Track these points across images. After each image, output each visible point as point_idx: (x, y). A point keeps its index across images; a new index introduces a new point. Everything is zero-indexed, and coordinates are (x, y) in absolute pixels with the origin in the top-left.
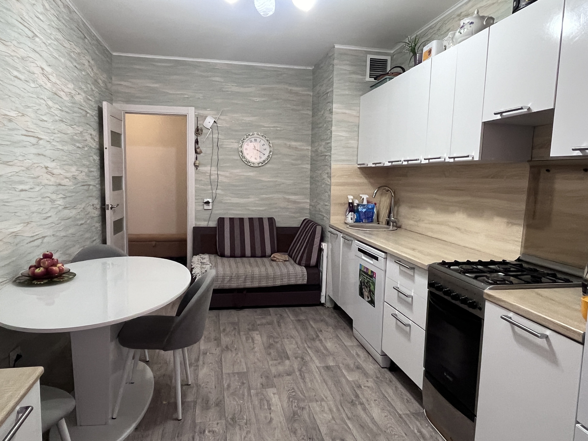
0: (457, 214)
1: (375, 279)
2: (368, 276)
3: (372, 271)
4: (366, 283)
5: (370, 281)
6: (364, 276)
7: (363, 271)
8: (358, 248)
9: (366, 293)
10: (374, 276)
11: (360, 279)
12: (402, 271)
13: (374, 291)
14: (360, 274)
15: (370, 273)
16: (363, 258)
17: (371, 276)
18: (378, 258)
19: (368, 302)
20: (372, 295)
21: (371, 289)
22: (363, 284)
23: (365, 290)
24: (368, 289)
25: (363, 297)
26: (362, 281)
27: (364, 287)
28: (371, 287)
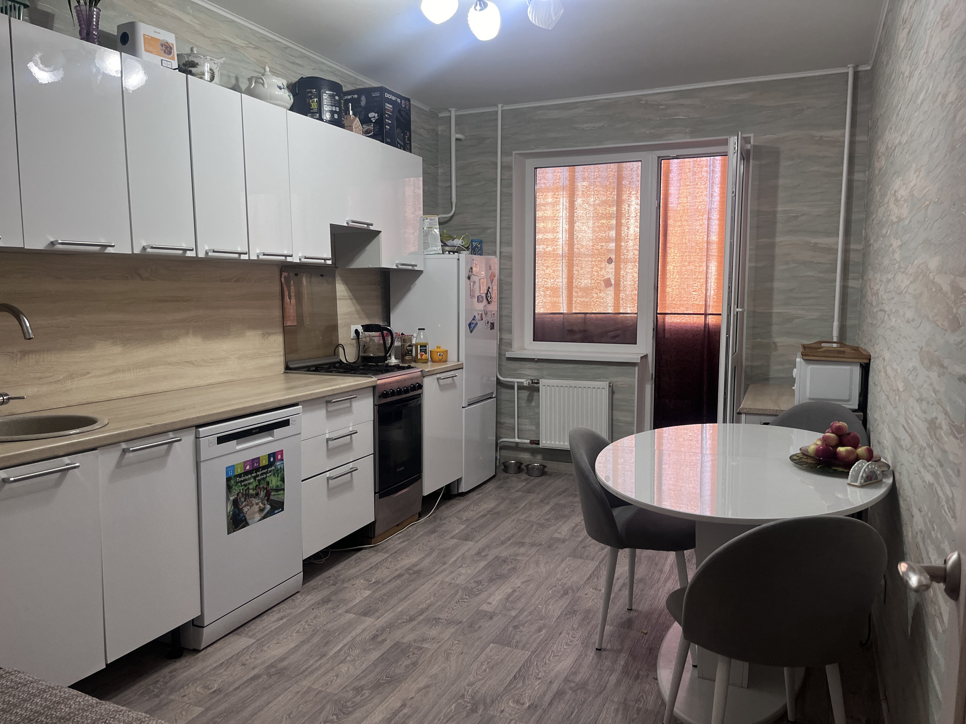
0: (181, 341)
1: (283, 460)
2: (258, 473)
3: (270, 456)
4: (253, 489)
5: (267, 475)
6: (246, 480)
7: (240, 476)
8: (218, 437)
9: (256, 508)
10: (279, 457)
11: (232, 496)
12: (331, 411)
13: (281, 483)
14: (229, 488)
15: (264, 462)
16: (239, 447)
17: (271, 464)
18: (289, 420)
19: (264, 518)
20: (277, 495)
21: (272, 488)
22: (243, 500)
23: (249, 507)
24: (262, 494)
25: (244, 525)
26: (238, 494)
27: (245, 503)
28: (270, 485)
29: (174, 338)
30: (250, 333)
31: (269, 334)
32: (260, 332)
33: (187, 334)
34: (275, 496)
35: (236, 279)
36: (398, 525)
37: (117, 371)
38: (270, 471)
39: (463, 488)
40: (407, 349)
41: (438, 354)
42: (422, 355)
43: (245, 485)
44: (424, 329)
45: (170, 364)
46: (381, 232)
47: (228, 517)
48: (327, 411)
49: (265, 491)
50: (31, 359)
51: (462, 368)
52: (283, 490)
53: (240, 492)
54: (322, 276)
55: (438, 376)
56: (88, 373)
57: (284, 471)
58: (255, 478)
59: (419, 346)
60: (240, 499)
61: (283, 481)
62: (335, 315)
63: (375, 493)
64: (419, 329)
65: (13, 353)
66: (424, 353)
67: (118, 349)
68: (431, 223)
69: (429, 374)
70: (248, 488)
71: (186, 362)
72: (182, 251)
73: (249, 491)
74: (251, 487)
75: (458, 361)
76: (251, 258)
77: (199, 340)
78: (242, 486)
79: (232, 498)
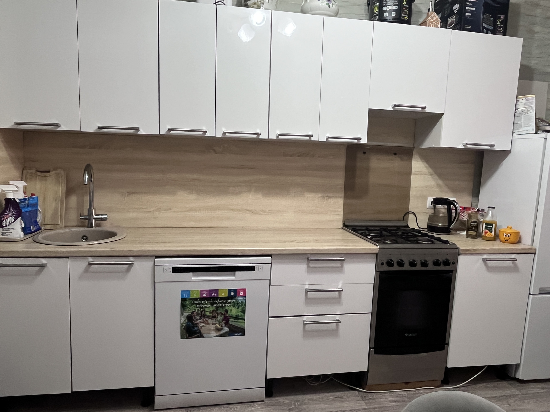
1: (245, 297)
2: (215, 301)
3: (230, 291)
4: (210, 312)
5: (227, 305)
6: (203, 304)
7: (196, 299)
8: (173, 268)
9: (212, 327)
10: (241, 293)
11: (185, 312)
12: (312, 267)
13: (242, 314)
14: (183, 306)
15: (224, 295)
16: (194, 278)
17: (229, 297)
18: (254, 267)
19: (221, 336)
20: (236, 322)
21: (230, 315)
22: (198, 318)
23: (204, 325)
24: (220, 318)
25: (198, 336)
26: (193, 313)
27: (200, 320)
28: (229, 313)
29: (239, 193)
30: (309, 196)
31: (329, 197)
32: (320, 195)
33: (250, 191)
34: (234, 322)
35: (299, 154)
36: (407, 383)
37: (191, 210)
38: (230, 303)
39: (520, 375)
40: (471, 225)
41: (505, 234)
42: (486, 233)
43: (201, 308)
44: (494, 208)
45: (232, 210)
46: (444, 114)
47: (181, 327)
48: (309, 267)
49: (223, 316)
50: (134, 197)
51: (535, 254)
52: (244, 320)
53: (195, 312)
54: (395, 154)
55: (485, 256)
56: (171, 209)
57: (245, 305)
58: (212, 304)
59: (484, 224)
60: (195, 316)
61: (244, 313)
62: (409, 187)
63: (370, 348)
64: (489, 207)
65: (123, 192)
66: (488, 231)
67: (193, 197)
68: (526, 103)
69: (467, 253)
70: (204, 310)
71: (247, 210)
72: (202, 133)
73: (205, 313)
74: (207, 310)
75: (532, 245)
76: (269, 138)
77: (260, 196)
78: (197, 307)
79: (186, 314)
